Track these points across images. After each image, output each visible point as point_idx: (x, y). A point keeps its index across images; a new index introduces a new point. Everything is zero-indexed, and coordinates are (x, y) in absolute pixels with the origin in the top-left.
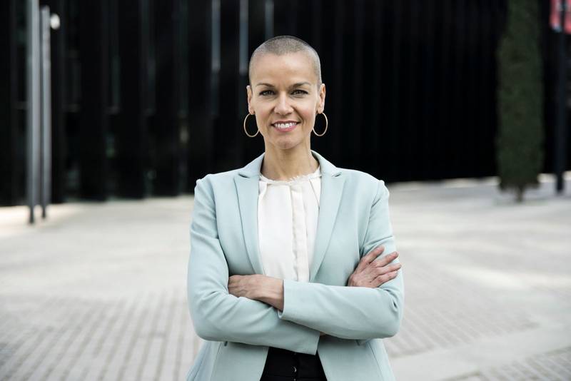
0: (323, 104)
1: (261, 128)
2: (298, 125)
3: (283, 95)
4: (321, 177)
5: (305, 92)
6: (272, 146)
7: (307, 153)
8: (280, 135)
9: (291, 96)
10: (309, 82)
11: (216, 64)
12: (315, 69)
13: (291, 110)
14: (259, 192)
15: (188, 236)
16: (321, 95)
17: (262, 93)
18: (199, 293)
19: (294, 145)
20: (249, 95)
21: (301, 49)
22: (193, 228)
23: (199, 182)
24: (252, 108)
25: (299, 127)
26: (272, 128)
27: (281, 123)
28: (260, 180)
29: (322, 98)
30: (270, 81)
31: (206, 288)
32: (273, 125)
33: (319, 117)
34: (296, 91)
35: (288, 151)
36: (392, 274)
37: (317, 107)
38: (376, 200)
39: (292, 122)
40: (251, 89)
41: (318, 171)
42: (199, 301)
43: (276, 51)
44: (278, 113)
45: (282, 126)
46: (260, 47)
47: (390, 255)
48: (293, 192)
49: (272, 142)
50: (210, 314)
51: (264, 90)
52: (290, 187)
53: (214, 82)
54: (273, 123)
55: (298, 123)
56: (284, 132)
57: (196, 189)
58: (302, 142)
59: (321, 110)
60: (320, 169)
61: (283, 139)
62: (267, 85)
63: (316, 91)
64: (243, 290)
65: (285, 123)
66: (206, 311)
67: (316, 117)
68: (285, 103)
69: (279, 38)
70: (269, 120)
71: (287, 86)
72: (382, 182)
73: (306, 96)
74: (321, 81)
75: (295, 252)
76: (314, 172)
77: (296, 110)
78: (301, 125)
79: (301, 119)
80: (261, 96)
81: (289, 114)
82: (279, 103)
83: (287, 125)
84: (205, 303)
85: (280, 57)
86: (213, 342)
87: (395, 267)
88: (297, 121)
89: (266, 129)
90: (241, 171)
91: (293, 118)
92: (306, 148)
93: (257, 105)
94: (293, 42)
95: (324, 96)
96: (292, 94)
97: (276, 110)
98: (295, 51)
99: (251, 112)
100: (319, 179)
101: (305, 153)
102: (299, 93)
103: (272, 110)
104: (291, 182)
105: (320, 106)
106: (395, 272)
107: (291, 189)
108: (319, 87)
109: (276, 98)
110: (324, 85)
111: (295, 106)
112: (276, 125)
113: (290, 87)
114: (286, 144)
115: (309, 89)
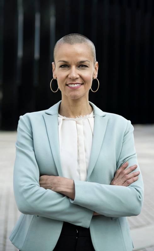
0: (97, 73)
1: (60, 86)
2: (82, 85)
3: (74, 67)
4: (94, 117)
5: (86, 66)
6: (66, 97)
7: (87, 102)
8: (72, 91)
9: (78, 68)
10: (89, 60)
11: (20, 53)
12: (92, 53)
13: (78, 76)
14: (58, 124)
15: (14, 150)
16: (96, 68)
17: (61, 66)
18: (22, 184)
19: (79, 97)
20: (53, 68)
21: (84, 41)
22: (17, 145)
23: (21, 117)
24: (55, 75)
25: (82, 87)
26: (67, 86)
27: (72, 84)
28: (58, 116)
29: (96, 70)
30: (65, 59)
31: (26, 182)
32: (67, 85)
33: (95, 81)
34: (81, 65)
35: (76, 100)
36: (135, 178)
37: (93, 75)
38: (126, 132)
39: (79, 84)
40: (55, 64)
41: (92, 113)
42: (22, 189)
43: (70, 42)
44: (70, 78)
45: (73, 86)
46: (60, 40)
47: (132, 166)
48: (78, 125)
49: (66, 95)
50: (28, 198)
51: (62, 64)
52: (76, 121)
53: (19, 63)
54: (67, 84)
55: (82, 84)
56: (74, 89)
57: (19, 121)
58: (84, 95)
59: (96, 77)
60: (94, 112)
61: (73, 93)
62: (64, 61)
63: (93, 66)
64: (49, 186)
65: (74, 84)
66: (26, 196)
67: (93, 81)
68: (75, 72)
69: (71, 35)
70: (65, 82)
71: (76, 63)
72: (130, 122)
73: (87, 68)
74: (96, 60)
75: (78, 161)
76: (90, 114)
77: (81, 77)
78: (84, 85)
79: (84, 82)
80: (61, 68)
81: (77, 78)
82: (71, 72)
83: (76, 85)
84: (26, 190)
85: (72, 46)
86: (28, 215)
87: (136, 174)
88: (81, 83)
89: (63, 87)
90: (47, 111)
91: (79, 81)
92: (86, 99)
93: (58, 73)
94: (79, 37)
95: (97, 69)
96: (79, 67)
97: (69, 76)
98: (81, 43)
99: (54, 77)
100: (93, 118)
101: (86, 102)
102: (83, 66)
103: (67, 76)
104: (77, 119)
105: (95, 75)
106: (137, 177)
107: (77, 123)
108: (94, 63)
109: (69, 69)
110: (97, 62)
111: (80, 74)
112: (69, 85)
113: (77, 63)
114: (75, 96)
115: (89, 65)
